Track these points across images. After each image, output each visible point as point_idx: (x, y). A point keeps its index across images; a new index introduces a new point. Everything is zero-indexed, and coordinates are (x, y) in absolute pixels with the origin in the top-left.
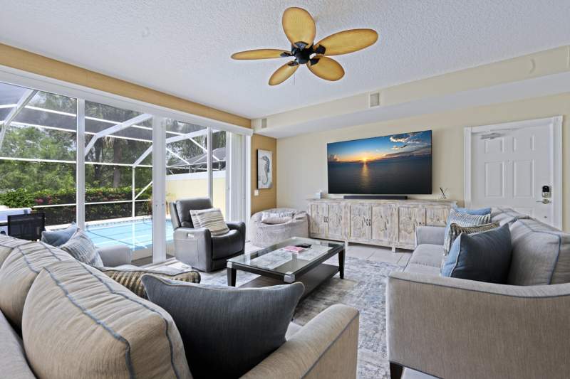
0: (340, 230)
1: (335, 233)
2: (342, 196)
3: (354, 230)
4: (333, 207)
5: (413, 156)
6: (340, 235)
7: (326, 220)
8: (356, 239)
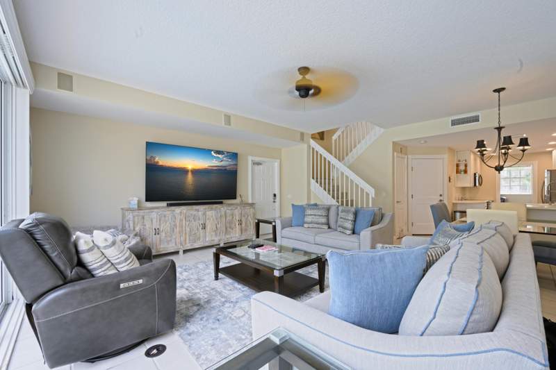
0: (173, 241)
1: (168, 244)
2: (164, 204)
3: (189, 236)
4: (165, 216)
5: (226, 170)
6: (174, 245)
7: (157, 232)
8: (192, 245)
